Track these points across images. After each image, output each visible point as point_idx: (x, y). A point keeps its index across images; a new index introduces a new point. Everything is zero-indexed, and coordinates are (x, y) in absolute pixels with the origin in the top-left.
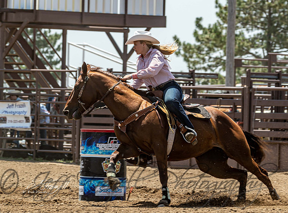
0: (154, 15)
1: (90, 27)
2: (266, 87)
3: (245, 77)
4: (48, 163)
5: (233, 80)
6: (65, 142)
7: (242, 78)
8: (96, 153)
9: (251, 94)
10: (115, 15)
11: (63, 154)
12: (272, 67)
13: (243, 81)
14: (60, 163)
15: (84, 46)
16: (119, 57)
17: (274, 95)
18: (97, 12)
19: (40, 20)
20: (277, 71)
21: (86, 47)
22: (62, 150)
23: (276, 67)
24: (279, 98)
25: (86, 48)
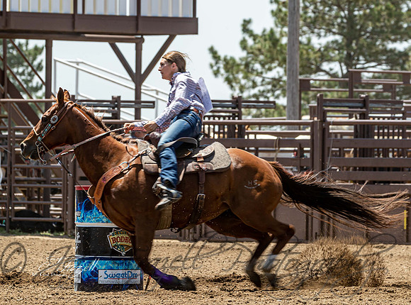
0: (180, 16)
1: (87, 35)
2: (347, 120)
3: (316, 105)
4: (28, 237)
5: (298, 111)
6: (52, 206)
7: (311, 107)
8: (98, 221)
9: (324, 131)
10: (123, 17)
11: (49, 223)
12: (355, 90)
13: (312, 112)
14: (46, 236)
15: (78, 63)
16: (130, 78)
17: (359, 131)
18: (97, 13)
19: (12, 26)
20: (362, 96)
21: (80, 64)
22: (49, 217)
23: (361, 90)
24: (366, 135)
25: (80, 67)
